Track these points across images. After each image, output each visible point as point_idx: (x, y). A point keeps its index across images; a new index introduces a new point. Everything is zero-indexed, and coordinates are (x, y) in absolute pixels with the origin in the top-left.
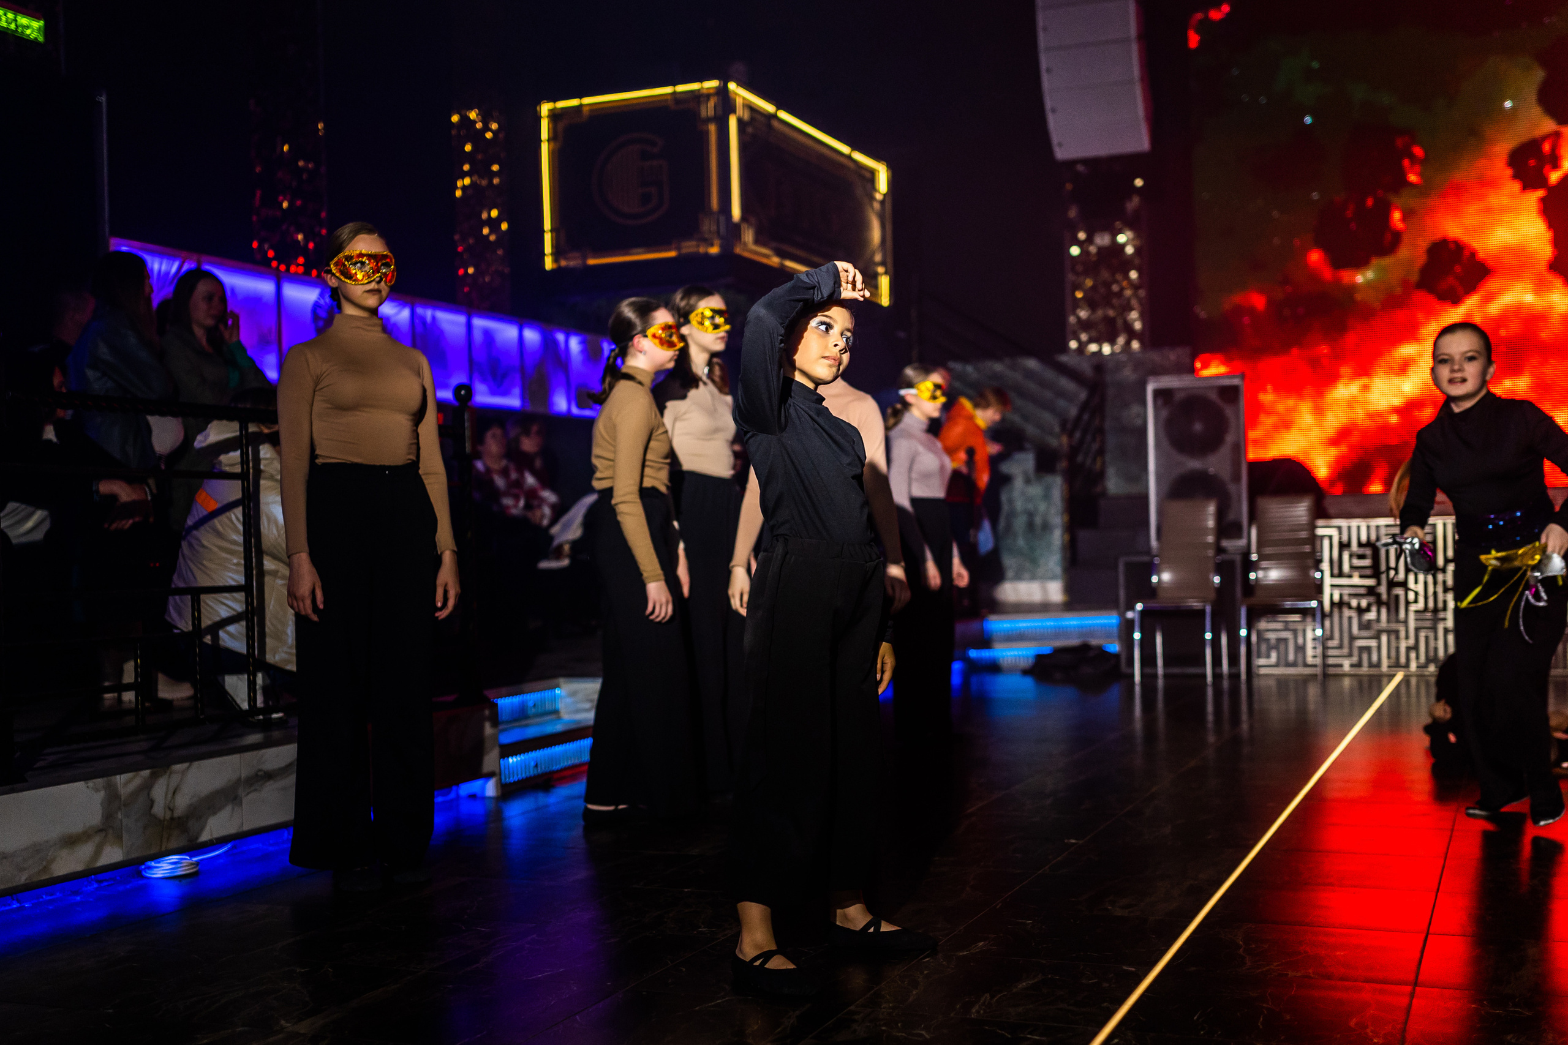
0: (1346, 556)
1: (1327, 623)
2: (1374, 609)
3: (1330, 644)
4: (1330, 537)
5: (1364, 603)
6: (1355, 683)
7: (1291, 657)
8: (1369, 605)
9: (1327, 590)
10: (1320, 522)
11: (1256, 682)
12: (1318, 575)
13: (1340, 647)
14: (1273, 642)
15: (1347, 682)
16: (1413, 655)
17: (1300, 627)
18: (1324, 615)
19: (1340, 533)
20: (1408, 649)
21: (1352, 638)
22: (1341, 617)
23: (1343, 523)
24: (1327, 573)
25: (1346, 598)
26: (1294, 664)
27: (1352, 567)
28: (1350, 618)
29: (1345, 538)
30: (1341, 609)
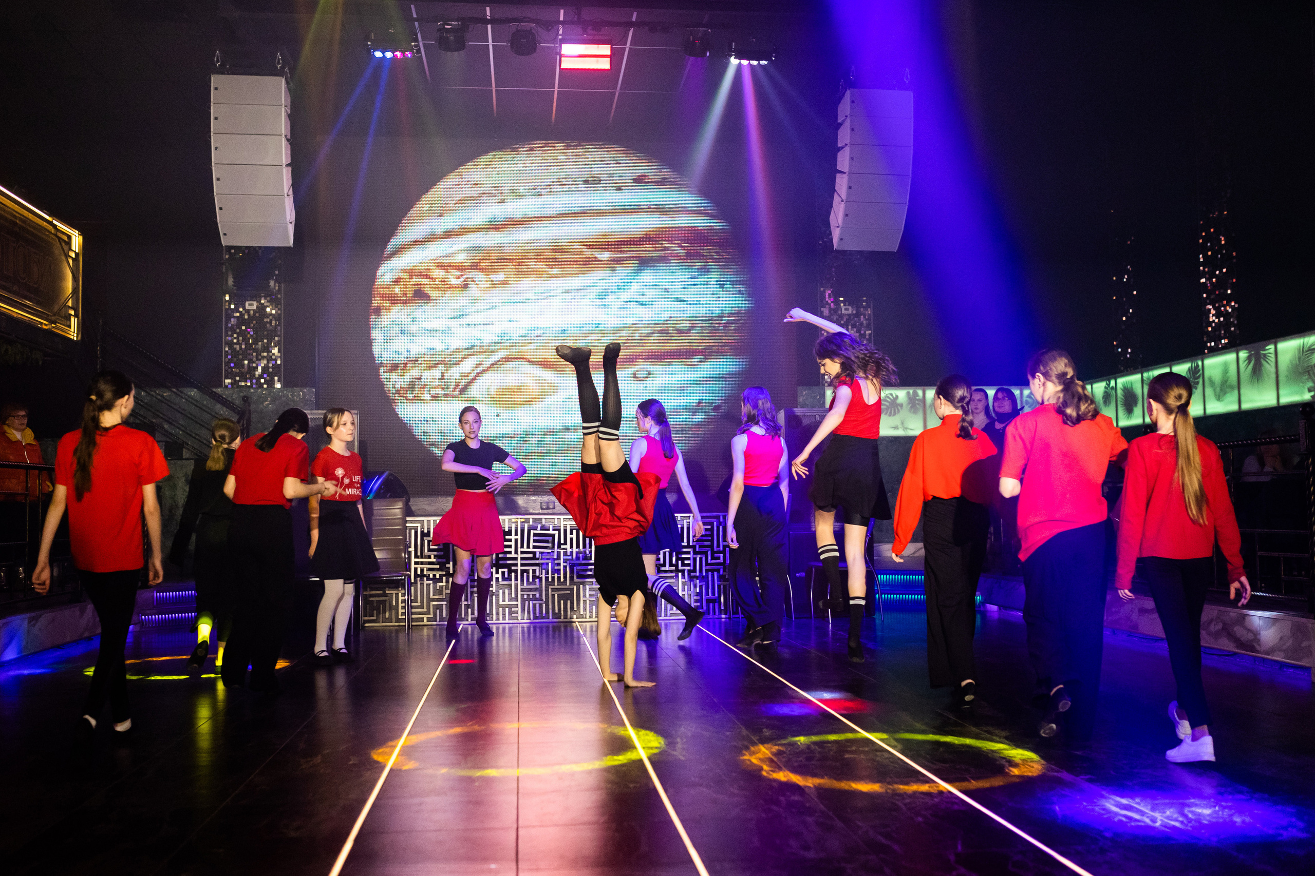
0: (426, 542)
1: (413, 588)
2: (444, 578)
3: (415, 604)
4: (416, 529)
5: (438, 576)
6: (431, 633)
8: (441, 576)
9: (413, 567)
10: (408, 519)
12: (407, 556)
13: (421, 607)
14: (375, 604)
15: (425, 631)
16: (470, 610)
17: (394, 592)
18: (410, 584)
19: (422, 527)
20: (467, 606)
21: (430, 600)
22: (422, 584)
23: (425, 519)
24: (413, 555)
25: (425, 572)
26: (390, 620)
27: (430, 550)
28: (428, 585)
29: (426, 531)
30: (422, 580)
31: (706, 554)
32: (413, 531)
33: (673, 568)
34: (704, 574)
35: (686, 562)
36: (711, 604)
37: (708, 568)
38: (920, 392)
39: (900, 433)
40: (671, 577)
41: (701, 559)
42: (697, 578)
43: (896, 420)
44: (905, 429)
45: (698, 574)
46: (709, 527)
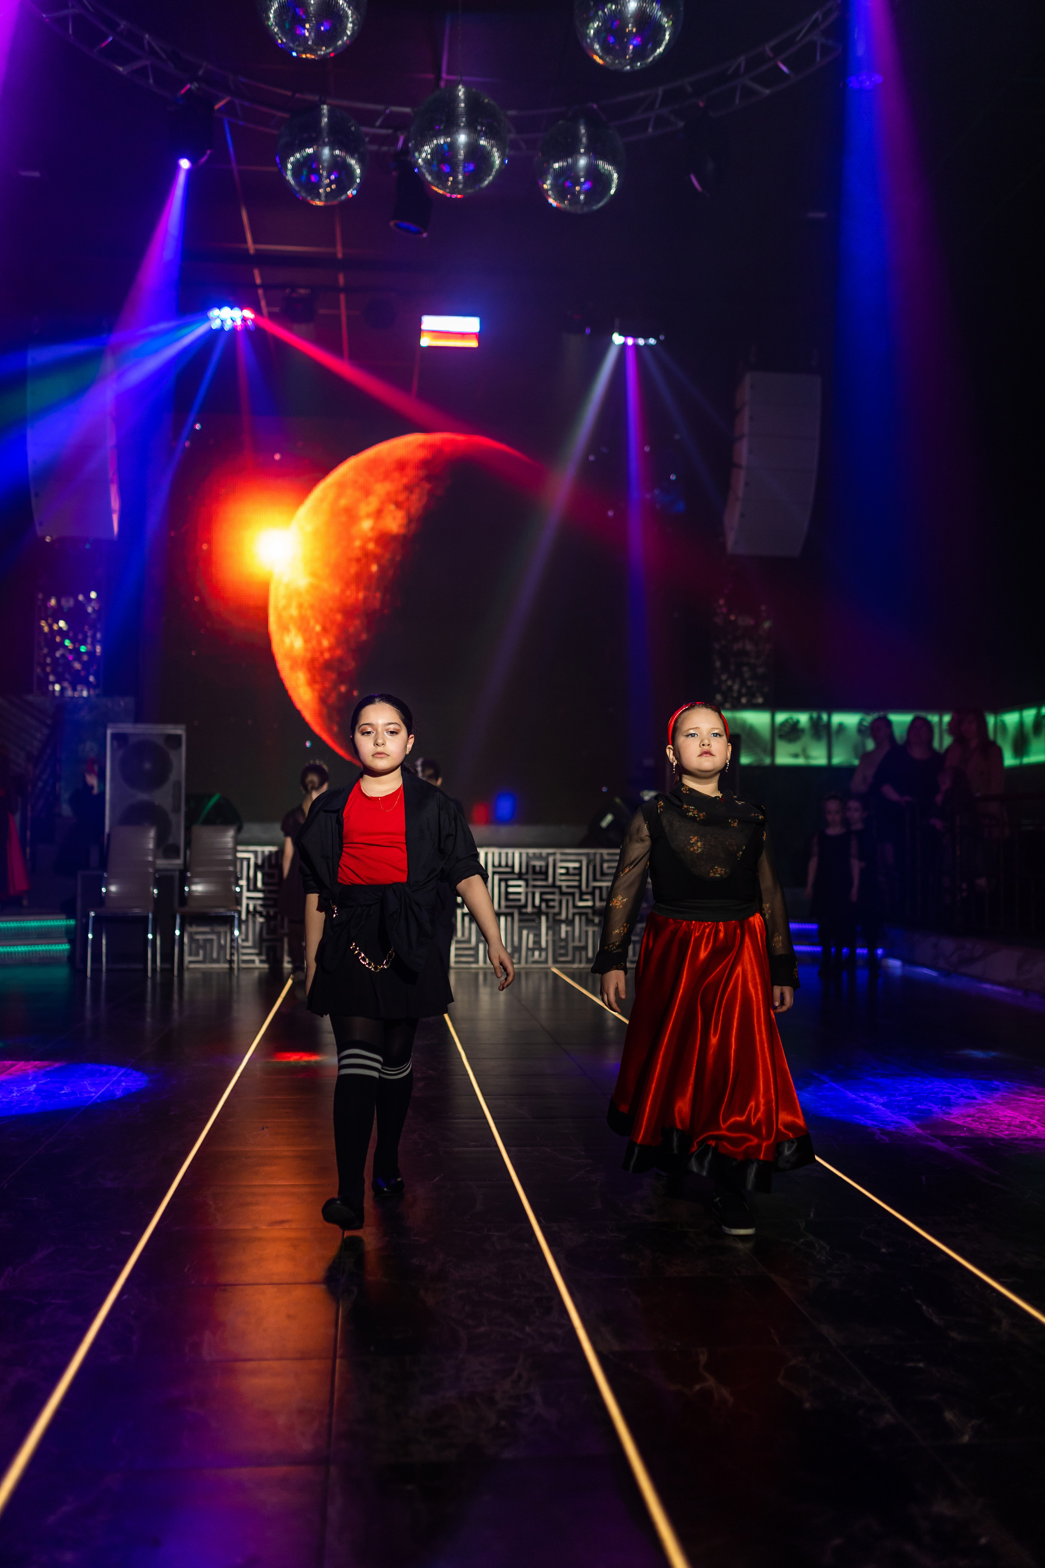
0: (259, 875)
1: (243, 927)
2: (279, 917)
3: (246, 944)
4: (248, 860)
5: (272, 913)
7: (215, 955)
9: (244, 902)
10: (240, 848)
11: (187, 975)
12: (238, 889)
13: (253, 947)
14: (201, 943)
15: (257, 974)
18: (240, 921)
19: (256, 857)
21: (262, 940)
22: (254, 922)
23: (260, 848)
24: (245, 889)
25: (258, 909)
26: (217, 961)
27: (263, 884)
28: (261, 924)
29: (259, 860)
30: (254, 916)
31: (573, 894)
32: (245, 864)
33: (535, 910)
34: (570, 916)
35: (551, 904)
36: (577, 954)
37: (576, 911)
38: (825, 717)
39: (801, 761)
40: (533, 920)
41: (567, 902)
42: (561, 921)
43: (795, 747)
44: (807, 757)
45: (563, 916)
46: (577, 865)
